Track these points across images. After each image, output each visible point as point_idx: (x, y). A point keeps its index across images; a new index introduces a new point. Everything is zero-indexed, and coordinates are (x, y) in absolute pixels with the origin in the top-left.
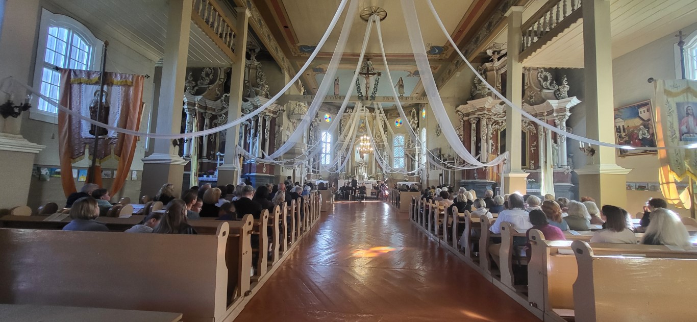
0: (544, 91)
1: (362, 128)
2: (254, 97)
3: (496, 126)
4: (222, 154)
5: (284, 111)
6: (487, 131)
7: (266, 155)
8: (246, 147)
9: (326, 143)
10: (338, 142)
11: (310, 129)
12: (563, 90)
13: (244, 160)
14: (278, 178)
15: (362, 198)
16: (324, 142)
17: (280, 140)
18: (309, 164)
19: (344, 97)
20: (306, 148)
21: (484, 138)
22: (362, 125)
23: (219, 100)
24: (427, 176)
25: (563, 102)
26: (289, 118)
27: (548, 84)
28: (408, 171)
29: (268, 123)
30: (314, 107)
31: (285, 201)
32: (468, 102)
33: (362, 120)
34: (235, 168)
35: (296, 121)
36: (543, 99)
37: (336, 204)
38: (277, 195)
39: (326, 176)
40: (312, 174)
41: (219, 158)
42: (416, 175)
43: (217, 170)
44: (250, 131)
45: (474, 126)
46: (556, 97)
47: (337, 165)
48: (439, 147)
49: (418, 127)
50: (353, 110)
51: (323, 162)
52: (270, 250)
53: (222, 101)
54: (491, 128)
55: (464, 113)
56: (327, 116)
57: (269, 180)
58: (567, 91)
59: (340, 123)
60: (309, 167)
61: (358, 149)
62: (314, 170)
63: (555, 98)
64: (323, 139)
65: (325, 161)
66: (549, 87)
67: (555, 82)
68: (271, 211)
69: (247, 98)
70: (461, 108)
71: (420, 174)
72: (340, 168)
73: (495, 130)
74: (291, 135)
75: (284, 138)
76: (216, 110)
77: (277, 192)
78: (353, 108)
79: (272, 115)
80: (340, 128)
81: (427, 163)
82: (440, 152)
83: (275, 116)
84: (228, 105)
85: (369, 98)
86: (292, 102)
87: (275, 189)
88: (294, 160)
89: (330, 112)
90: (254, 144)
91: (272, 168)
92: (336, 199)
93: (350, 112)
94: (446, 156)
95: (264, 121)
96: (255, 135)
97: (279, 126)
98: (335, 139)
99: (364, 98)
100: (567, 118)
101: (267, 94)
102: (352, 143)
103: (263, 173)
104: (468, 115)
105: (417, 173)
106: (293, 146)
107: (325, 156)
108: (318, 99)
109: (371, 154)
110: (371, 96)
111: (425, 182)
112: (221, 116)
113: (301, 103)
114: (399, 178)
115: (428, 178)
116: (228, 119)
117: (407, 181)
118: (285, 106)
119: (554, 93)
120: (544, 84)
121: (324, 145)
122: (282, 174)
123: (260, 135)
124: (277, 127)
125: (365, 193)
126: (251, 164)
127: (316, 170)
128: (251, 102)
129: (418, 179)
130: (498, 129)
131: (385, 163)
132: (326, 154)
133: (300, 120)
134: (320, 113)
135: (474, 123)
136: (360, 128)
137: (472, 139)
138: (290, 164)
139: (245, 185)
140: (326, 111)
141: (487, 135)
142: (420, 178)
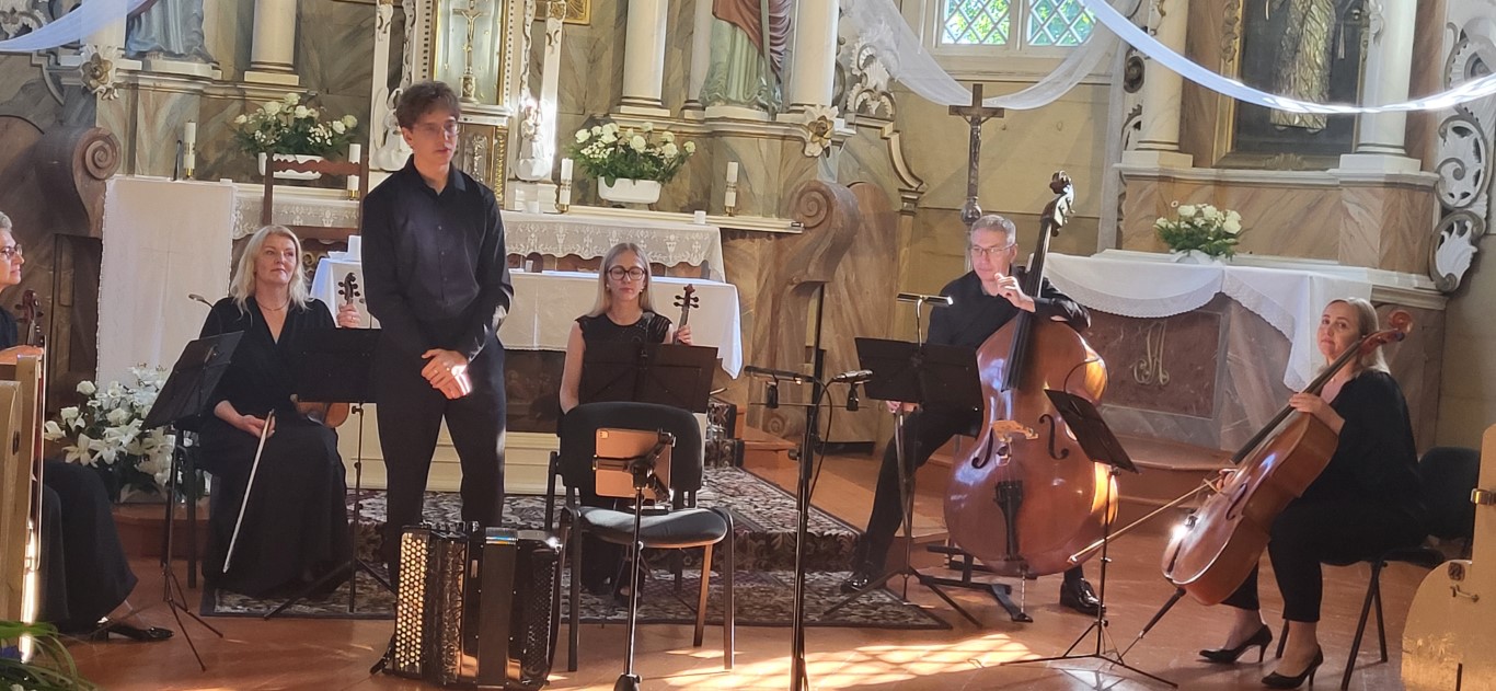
142: (1446, 211)
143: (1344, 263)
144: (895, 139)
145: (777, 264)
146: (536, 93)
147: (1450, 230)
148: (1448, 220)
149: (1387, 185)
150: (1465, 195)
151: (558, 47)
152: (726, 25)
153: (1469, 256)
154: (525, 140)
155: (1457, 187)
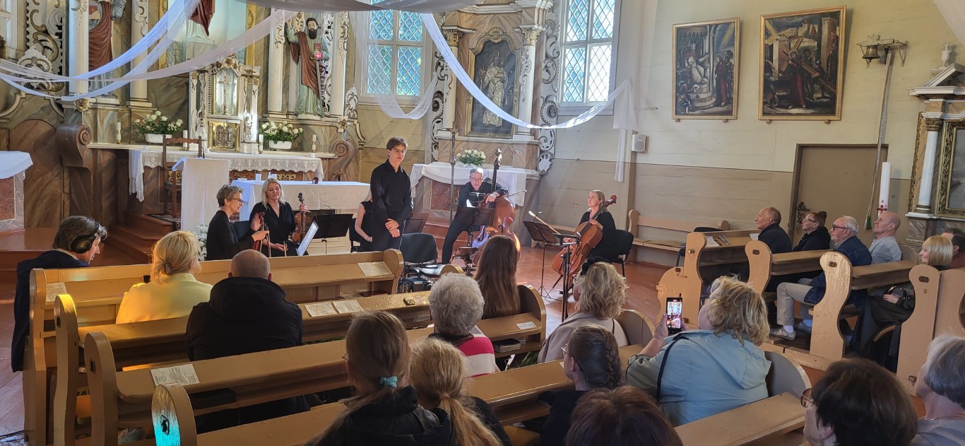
129: (533, 153)
142: (541, 152)
143: (514, 167)
144: (358, 125)
145: (329, 168)
146: (249, 111)
147: (543, 157)
148: (542, 155)
149: (528, 144)
150: (548, 147)
151: (257, 95)
152: (306, 87)
153: (549, 165)
154: (247, 128)
155: (545, 145)
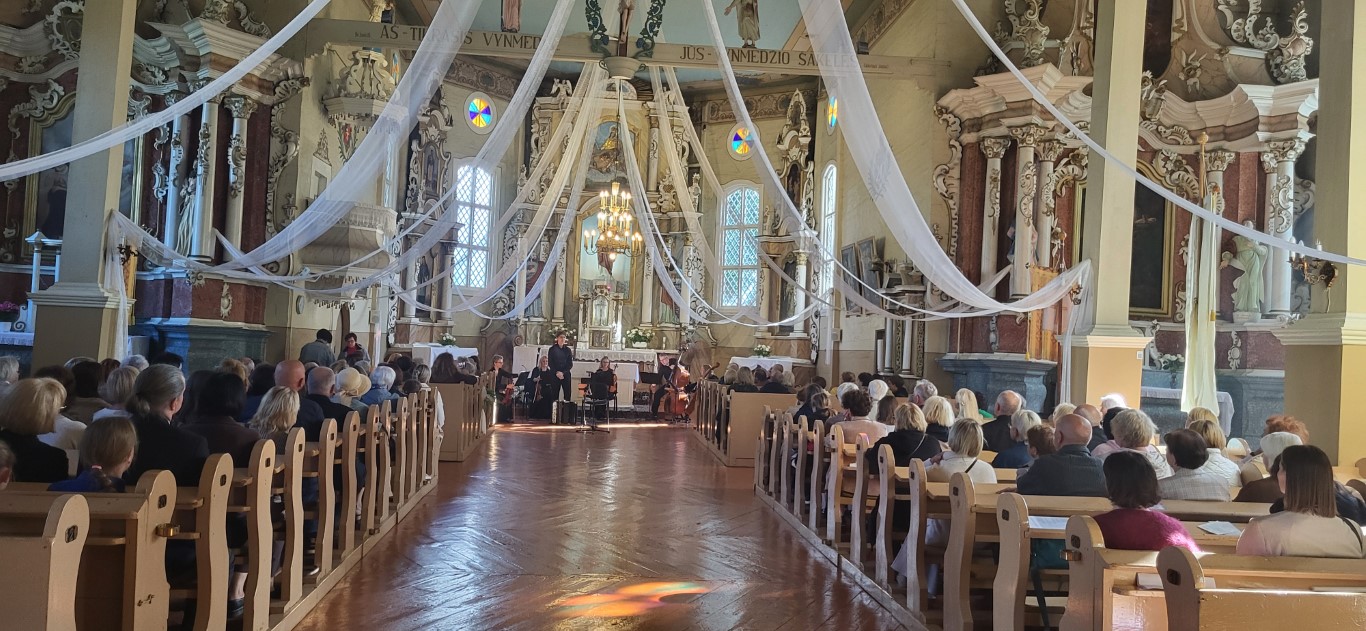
0: (1235, 51)
1: (606, 155)
2: (182, 22)
3: (1070, 167)
4: (50, 242)
5: (304, 81)
6: (1037, 183)
7: (233, 247)
8: (152, 216)
9: (473, 206)
10: (518, 204)
11: (410, 152)
12: (1291, 51)
13: (141, 266)
14: (280, 335)
15: (600, 413)
16: (465, 204)
17: (290, 195)
18: (404, 285)
19: (537, 39)
20: (393, 226)
21: (1024, 207)
22: (609, 145)
23: (39, 27)
24: (834, 336)
25: (1293, 94)
26: (325, 111)
27: (1249, 26)
28: (771, 319)
29: (240, 127)
30: (426, 68)
31: (297, 425)
32: (979, 80)
33: (611, 126)
34: (105, 299)
35: (352, 122)
36: (1229, 80)
37: (501, 434)
38: (268, 402)
39: (470, 330)
40: (416, 320)
41: (36, 257)
42: (798, 333)
43: (30, 302)
44: (167, 154)
45: (995, 165)
46: (1271, 74)
47: (510, 289)
48: (878, 237)
49: (810, 158)
50: (574, 84)
51: (459, 277)
52: (239, 595)
53: (48, 30)
54: (1052, 176)
55: (966, 116)
56: (477, 103)
57: (241, 346)
58: (1306, 57)
59: (528, 135)
60: (405, 296)
61: (589, 234)
62: (425, 307)
63: (1268, 79)
64: (462, 192)
65: (468, 277)
66: (1251, 39)
67: (1269, 24)
68: (244, 459)
69: (157, 26)
70: (952, 99)
71: (812, 330)
72: (522, 301)
73: (1067, 182)
74: (334, 174)
75: (305, 186)
76: (25, 65)
77: (270, 391)
78: (574, 79)
79: (255, 95)
80: (528, 152)
81: (834, 292)
82: (881, 253)
83: (268, 100)
84: (77, 47)
85: (632, 49)
86: (336, 47)
87: (264, 380)
88: (346, 271)
89: (487, 91)
90: (181, 206)
91: (254, 298)
92: (504, 418)
93: (563, 92)
94: (899, 268)
95: (226, 117)
96: (188, 170)
97: (285, 140)
98: (507, 190)
99: (612, 48)
100: (1301, 149)
101: (238, 12)
102: (570, 213)
103: (219, 316)
104: (977, 124)
105: (799, 326)
106: (338, 217)
107: (469, 257)
108: (440, 42)
109: (639, 255)
110: (640, 43)
111: (828, 360)
112: (44, 87)
113: (373, 55)
114: (737, 342)
115: (837, 343)
116: (77, 100)
117: (767, 354)
118: (309, 63)
119: (1267, 60)
120: (1234, 26)
121: (463, 215)
122: (295, 321)
123: (206, 172)
124: (275, 145)
125: (613, 396)
126: (169, 282)
127: (433, 309)
128: (171, 40)
129: (806, 346)
130: (1074, 179)
131: (689, 287)
132: (470, 247)
133: (368, 118)
134: (451, 92)
135: (996, 155)
136: (599, 153)
137: (988, 211)
138: (327, 287)
139: (145, 364)
140: (475, 87)
141: (1037, 199)
143: (793, 357)
144: (709, 330)
147: (812, 349)
149: (800, 339)
150: (815, 341)
151: (622, 312)
152: (665, 304)
153: (817, 355)
154: (614, 334)
